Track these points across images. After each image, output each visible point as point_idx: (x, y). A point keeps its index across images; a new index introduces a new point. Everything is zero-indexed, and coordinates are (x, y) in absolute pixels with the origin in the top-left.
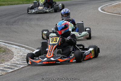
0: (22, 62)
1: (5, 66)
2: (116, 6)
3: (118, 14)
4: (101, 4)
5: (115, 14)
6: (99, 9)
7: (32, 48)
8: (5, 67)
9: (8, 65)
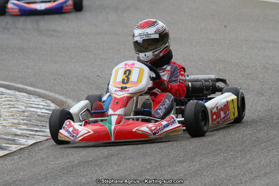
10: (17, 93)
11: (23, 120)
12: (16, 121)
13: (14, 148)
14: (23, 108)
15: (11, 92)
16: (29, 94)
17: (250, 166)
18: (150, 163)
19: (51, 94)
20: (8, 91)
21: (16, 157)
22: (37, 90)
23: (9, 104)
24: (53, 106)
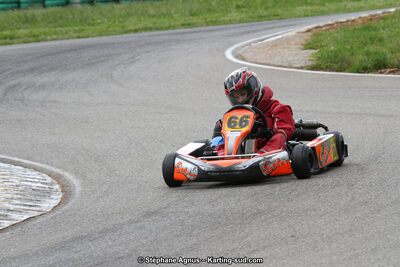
2: (276, 45)
3: (285, 67)
4: (232, 39)
5: (276, 66)
6: (229, 54)
7: (44, 166)
12: (9, 196)
13: (6, 224)
14: (18, 182)
15: (6, 166)
18: (146, 238)
19: (48, 167)
24: (49, 179)
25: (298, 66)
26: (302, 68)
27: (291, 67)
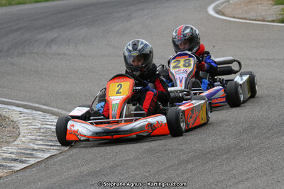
0: (43, 145)
1: (5, 155)
3: (259, 21)
5: (252, 20)
8: (4, 159)
9: (11, 153)
10: (34, 112)
11: (40, 136)
12: (33, 137)
13: (32, 161)
14: (40, 126)
15: (28, 111)
16: (44, 112)
17: (234, 172)
20: (26, 111)
21: (34, 169)
22: (50, 108)
23: (27, 123)
25: (271, 19)
26: (273, 21)
27: (264, 21)
